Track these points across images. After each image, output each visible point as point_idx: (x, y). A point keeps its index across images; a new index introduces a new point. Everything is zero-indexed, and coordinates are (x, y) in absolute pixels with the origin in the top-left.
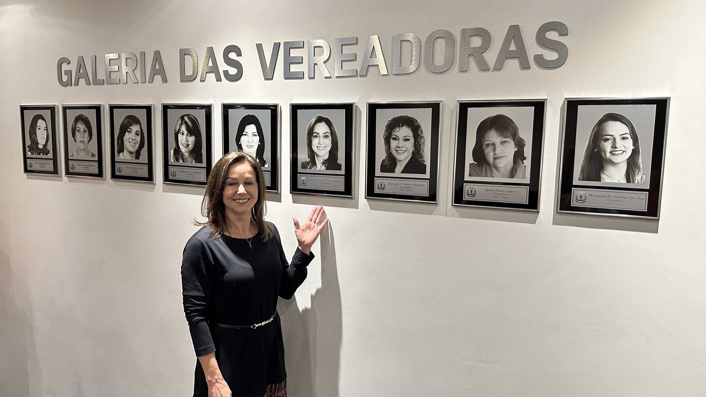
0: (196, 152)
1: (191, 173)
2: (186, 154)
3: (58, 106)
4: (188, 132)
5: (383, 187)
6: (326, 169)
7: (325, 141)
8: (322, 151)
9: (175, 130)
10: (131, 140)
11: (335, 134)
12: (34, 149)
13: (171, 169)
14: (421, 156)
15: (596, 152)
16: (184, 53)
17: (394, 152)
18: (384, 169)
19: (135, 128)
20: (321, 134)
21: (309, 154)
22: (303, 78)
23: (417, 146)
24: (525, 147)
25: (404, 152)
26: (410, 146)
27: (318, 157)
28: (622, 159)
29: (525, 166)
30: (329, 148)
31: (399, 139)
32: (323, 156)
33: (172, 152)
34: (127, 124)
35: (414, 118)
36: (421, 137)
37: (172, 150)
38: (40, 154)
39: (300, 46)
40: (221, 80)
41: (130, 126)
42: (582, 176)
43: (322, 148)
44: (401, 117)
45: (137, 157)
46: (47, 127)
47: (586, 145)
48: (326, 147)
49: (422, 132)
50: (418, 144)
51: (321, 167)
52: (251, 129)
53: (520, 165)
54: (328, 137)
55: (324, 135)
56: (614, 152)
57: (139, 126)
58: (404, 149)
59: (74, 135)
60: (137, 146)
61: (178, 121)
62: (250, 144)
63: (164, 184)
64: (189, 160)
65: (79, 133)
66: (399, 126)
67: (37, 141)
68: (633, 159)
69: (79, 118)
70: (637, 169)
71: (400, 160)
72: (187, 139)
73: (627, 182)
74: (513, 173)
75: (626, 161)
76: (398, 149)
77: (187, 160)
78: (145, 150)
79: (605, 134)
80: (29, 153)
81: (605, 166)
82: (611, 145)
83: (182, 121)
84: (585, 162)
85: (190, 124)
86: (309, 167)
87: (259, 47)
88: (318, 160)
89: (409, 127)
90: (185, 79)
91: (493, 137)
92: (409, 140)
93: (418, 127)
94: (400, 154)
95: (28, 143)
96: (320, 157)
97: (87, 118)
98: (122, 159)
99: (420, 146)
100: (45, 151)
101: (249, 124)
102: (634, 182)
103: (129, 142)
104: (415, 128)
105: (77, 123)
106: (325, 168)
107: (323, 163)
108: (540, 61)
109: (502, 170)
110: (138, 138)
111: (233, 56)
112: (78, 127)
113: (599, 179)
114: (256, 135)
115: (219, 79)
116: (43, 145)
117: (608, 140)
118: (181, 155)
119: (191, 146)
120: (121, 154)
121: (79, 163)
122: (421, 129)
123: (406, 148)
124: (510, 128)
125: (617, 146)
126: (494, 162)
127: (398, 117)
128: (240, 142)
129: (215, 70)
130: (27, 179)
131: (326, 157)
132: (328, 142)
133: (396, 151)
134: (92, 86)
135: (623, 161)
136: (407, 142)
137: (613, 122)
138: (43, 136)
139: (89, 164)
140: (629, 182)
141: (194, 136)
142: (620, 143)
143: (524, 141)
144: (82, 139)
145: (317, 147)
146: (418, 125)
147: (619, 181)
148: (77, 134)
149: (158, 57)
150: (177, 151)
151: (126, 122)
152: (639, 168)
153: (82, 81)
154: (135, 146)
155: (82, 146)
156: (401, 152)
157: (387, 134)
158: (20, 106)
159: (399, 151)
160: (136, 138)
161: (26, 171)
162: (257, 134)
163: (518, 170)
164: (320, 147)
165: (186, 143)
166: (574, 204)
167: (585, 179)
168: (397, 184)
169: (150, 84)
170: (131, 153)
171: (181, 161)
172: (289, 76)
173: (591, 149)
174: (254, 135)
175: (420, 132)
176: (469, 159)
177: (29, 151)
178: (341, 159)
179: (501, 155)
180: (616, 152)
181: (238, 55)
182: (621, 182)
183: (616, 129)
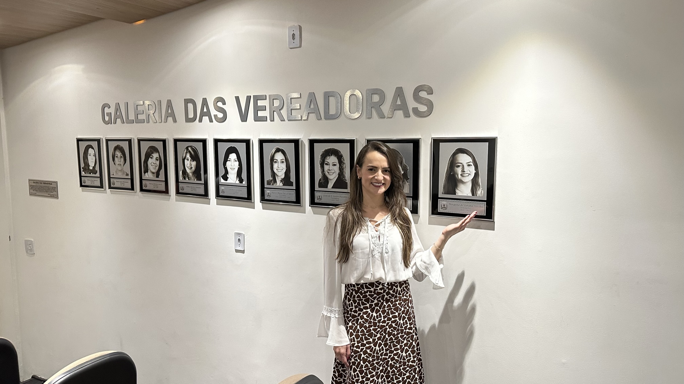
0: (197, 173)
1: (194, 188)
2: (191, 174)
3: (102, 139)
4: (192, 159)
5: (320, 198)
7: (282, 165)
9: (182, 158)
10: (153, 164)
11: (288, 161)
12: (87, 169)
13: (181, 185)
15: (452, 174)
16: (187, 101)
17: (327, 173)
18: (320, 186)
19: (155, 155)
20: (279, 161)
21: (272, 174)
22: (266, 121)
23: (341, 169)
24: (408, 171)
25: (333, 174)
26: (336, 169)
28: (468, 179)
29: (409, 184)
30: (284, 170)
31: (329, 165)
32: (281, 176)
33: (181, 172)
34: (150, 152)
35: (338, 150)
36: (344, 163)
37: (181, 171)
38: (91, 174)
39: (263, 98)
40: (212, 122)
41: (152, 154)
42: (444, 191)
43: (280, 170)
44: (330, 149)
45: (157, 177)
46: (95, 154)
47: (446, 170)
48: (282, 169)
49: (344, 159)
50: (341, 168)
51: (280, 184)
52: (233, 156)
53: (406, 183)
54: (284, 162)
55: (281, 161)
56: (463, 175)
57: (158, 154)
58: (333, 171)
59: (114, 160)
60: (157, 168)
61: (184, 150)
62: (232, 167)
63: (176, 196)
64: (192, 178)
65: (117, 158)
66: (329, 156)
67: (89, 164)
68: (476, 180)
69: (117, 148)
70: (478, 186)
71: (331, 179)
72: (191, 164)
73: (472, 195)
75: (471, 181)
76: (329, 171)
77: (191, 179)
78: (162, 171)
79: (457, 162)
80: (83, 173)
81: (458, 184)
82: (461, 170)
83: (187, 150)
84: (446, 181)
85: (192, 153)
86: (272, 184)
87: (237, 99)
88: (278, 179)
89: (336, 156)
90: (189, 120)
92: (336, 165)
93: (342, 156)
94: (331, 175)
95: (82, 165)
96: (279, 177)
97: (122, 147)
98: (146, 177)
99: (343, 169)
100: (94, 171)
101: (231, 153)
102: (476, 196)
103: (152, 165)
104: (340, 157)
105: (116, 151)
106: (282, 184)
107: (281, 181)
108: (416, 111)
110: (158, 163)
111: (220, 104)
112: (116, 154)
113: (454, 193)
115: (211, 121)
116: (93, 167)
117: (459, 166)
118: (187, 175)
119: (193, 169)
120: (146, 174)
121: (118, 180)
122: (343, 158)
123: (334, 170)
124: (399, 158)
125: (465, 170)
127: (328, 149)
128: (226, 165)
129: (208, 114)
130: (82, 191)
131: (283, 177)
132: (284, 166)
133: (328, 173)
134: (125, 124)
135: (469, 181)
137: (462, 154)
138: (92, 160)
139: (124, 181)
140: (473, 195)
141: (196, 161)
142: (466, 168)
143: (408, 167)
144: (119, 163)
145: (277, 170)
146: (341, 155)
147: (467, 194)
148: (116, 159)
149: (169, 104)
150: (184, 172)
151: (149, 151)
152: (479, 186)
153: (119, 120)
154: (155, 168)
155: (120, 168)
156: (331, 173)
157: (322, 161)
158: (76, 138)
159: (330, 173)
161: (81, 186)
162: (237, 160)
163: (405, 187)
164: (278, 169)
165: (190, 166)
166: (440, 210)
167: (446, 193)
168: (329, 196)
169: (165, 124)
170: (153, 173)
171: (187, 179)
172: (257, 119)
173: (449, 172)
174: (235, 161)
175: (342, 160)
177: (83, 171)
178: (293, 179)
180: (465, 175)
181: (223, 104)
182: (468, 195)
183: (464, 159)
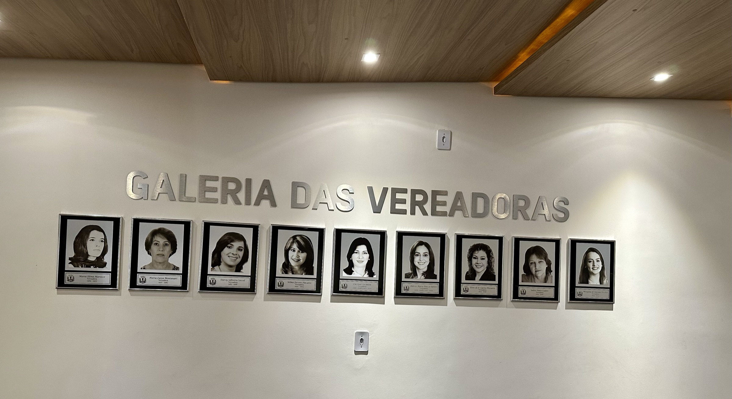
0: (307, 266)
1: (300, 284)
3: (126, 218)
4: (300, 250)
5: (467, 290)
6: (425, 279)
7: (424, 259)
8: (422, 266)
9: (285, 247)
11: (432, 254)
12: (79, 261)
13: (278, 281)
14: (492, 270)
15: (586, 268)
16: (295, 185)
17: (474, 267)
18: (467, 278)
19: (237, 244)
20: (422, 254)
21: (411, 267)
22: (406, 214)
23: (490, 263)
24: (551, 265)
25: (481, 267)
26: (485, 262)
27: (419, 270)
28: (597, 271)
29: (552, 276)
30: (427, 264)
31: (478, 258)
32: (423, 269)
33: (281, 265)
34: (227, 240)
35: (487, 245)
36: (492, 257)
38: (90, 267)
39: (405, 191)
40: (333, 210)
43: (422, 264)
44: (479, 244)
45: (238, 271)
47: (581, 264)
48: (425, 263)
49: (493, 254)
50: (490, 262)
51: (421, 277)
52: (362, 248)
53: (549, 275)
54: (427, 256)
55: (424, 254)
57: (242, 243)
58: (481, 265)
59: (148, 248)
60: (239, 260)
62: (360, 260)
63: (268, 294)
64: (299, 272)
65: (156, 246)
66: (478, 250)
67: (87, 253)
68: (602, 272)
69: (158, 232)
71: (479, 272)
72: (298, 256)
73: (600, 284)
74: (546, 280)
75: (599, 273)
76: (477, 265)
77: (297, 273)
79: (589, 258)
80: (71, 265)
81: (590, 275)
82: (592, 264)
83: (294, 240)
84: (581, 274)
85: (302, 243)
86: (411, 277)
87: (371, 190)
88: (419, 272)
89: (484, 250)
90: (295, 205)
91: (534, 258)
92: (484, 259)
93: (490, 251)
94: (479, 268)
97: (169, 231)
98: (215, 272)
99: (491, 263)
100: (99, 262)
101: (360, 245)
102: (603, 284)
103: (229, 256)
104: (488, 251)
105: (155, 236)
107: (423, 274)
108: (556, 218)
109: (540, 278)
110: (241, 254)
112: (155, 241)
113: (588, 283)
114: (367, 253)
116: (97, 257)
117: (590, 262)
118: (291, 268)
119: (302, 261)
121: (153, 276)
122: (492, 252)
125: (595, 265)
126: (535, 274)
127: (477, 244)
128: (351, 258)
130: (60, 293)
131: (425, 270)
132: (427, 260)
136: (483, 260)
137: (593, 252)
138: (97, 248)
139: (168, 277)
141: (306, 252)
143: (551, 262)
144: (159, 252)
145: (418, 263)
146: (490, 250)
148: (154, 248)
149: (266, 185)
150: (287, 265)
151: (226, 238)
152: (605, 276)
153: (164, 196)
155: (160, 259)
157: (470, 255)
158: (60, 214)
160: (238, 253)
161: (60, 285)
163: (548, 278)
164: (420, 263)
165: (296, 258)
166: (577, 297)
167: (581, 282)
168: (476, 288)
169: (256, 207)
172: (394, 211)
173: (583, 267)
174: (365, 253)
175: (491, 254)
176: (521, 272)
177: (69, 263)
179: (539, 269)
180: (595, 268)
181: (350, 193)
182: (598, 284)
183: (594, 256)
